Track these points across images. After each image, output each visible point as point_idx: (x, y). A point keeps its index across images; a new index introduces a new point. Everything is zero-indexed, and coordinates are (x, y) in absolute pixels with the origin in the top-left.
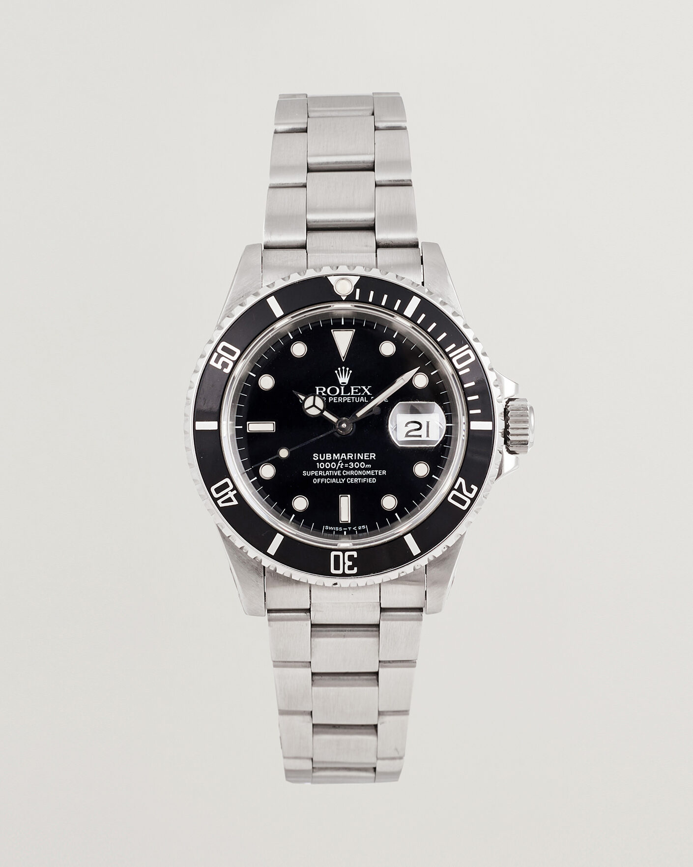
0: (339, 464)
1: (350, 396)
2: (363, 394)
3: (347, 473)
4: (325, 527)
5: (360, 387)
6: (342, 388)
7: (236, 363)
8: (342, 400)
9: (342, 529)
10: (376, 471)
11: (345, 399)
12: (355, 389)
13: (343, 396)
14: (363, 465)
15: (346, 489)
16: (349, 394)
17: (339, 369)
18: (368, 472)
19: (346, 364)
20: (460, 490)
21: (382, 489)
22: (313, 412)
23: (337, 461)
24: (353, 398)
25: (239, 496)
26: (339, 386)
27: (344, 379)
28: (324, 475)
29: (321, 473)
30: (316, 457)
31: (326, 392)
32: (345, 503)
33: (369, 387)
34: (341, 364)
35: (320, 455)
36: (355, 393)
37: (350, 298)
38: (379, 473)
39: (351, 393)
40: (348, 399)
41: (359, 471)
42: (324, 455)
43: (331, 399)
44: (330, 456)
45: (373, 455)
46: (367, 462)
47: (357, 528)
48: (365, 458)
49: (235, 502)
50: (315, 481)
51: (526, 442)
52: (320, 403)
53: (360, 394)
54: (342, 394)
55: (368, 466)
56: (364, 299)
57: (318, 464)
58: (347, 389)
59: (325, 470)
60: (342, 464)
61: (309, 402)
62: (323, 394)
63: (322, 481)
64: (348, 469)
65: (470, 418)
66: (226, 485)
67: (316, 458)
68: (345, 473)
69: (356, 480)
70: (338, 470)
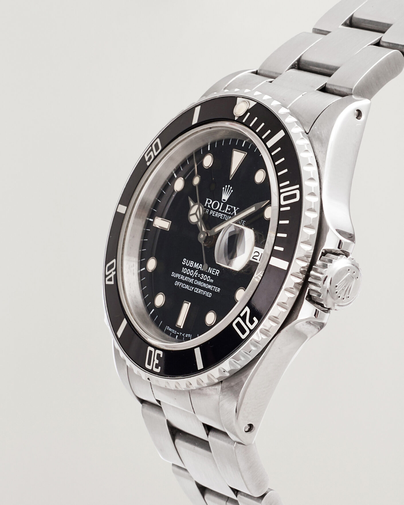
0: (195, 273)
1: (224, 213)
2: (232, 214)
3: (197, 283)
4: (167, 327)
5: (232, 207)
6: (222, 204)
8: (218, 216)
9: (176, 332)
10: (215, 287)
11: (220, 215)
12: (229, 207)
13: (219, 212)
14: (209, 279)
16: (223, 211)
17: (226, 186)
18: (210, 287)
19: (231, 183)
22: (193, 219)
23: (194, 269)
24: (225, 215)
26: (221, 202)
27: (225, 197)
28: (183, 280)
29: (182, 277)
30: (185, 261)
31: (211, 205)
32: (185, 309)
33: (238, 208)
34: (228, 182)
35: (188, 260)
36: (228, 211)
38: (216, 289)
39: (225, 211)
40: (221, 215)
41: (205, 284)
42: (190, 261)
43: (212, 212)
44: (192, 264)
45: (218, 272)
46: (212, 277)
47: (185, 335)
48: (212, 273)
50: (177, 283)
51: (320, 294)
53: (230, 213)
54: (220, 210)
55: (212, 280)
56: (248, 123)
57: (183, 268)
58: (224, 206)
59: (185, 275)
60: (197, 274)
61: (194, 209)
62: (209, 206)
63: (180, 284)
64: (199, 279)
65: (273, 253)
67: (184, 263)
68: (196, 282)
69: (200, 291)
70: (193, 278)
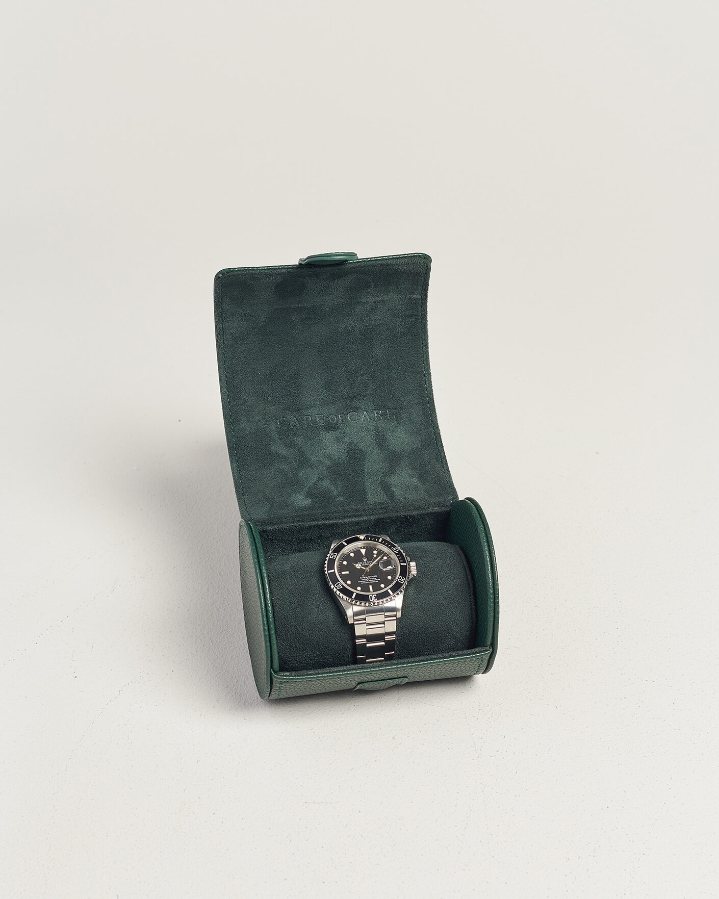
0: (367, 579)
7: (336, 556)
15: (370, 584)
20: (400, 578)
21: (380, 583)
22: (359, 567)
25: (342, 585)
27: (365, 560)
31: (361, 563)
32: (371, 587)
37: (364, 540)
40: (367, 564)
49: (342, 587)
50: (362, 583)
52: (360, 566)
56: (368, 540)
57: (362, 580)
58: (366, 562)
59: (364, 581)
61: (357, 565)
63: (364, 583)
65: (400, 562)
66: (339, 584)
